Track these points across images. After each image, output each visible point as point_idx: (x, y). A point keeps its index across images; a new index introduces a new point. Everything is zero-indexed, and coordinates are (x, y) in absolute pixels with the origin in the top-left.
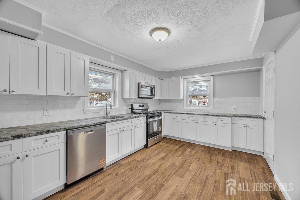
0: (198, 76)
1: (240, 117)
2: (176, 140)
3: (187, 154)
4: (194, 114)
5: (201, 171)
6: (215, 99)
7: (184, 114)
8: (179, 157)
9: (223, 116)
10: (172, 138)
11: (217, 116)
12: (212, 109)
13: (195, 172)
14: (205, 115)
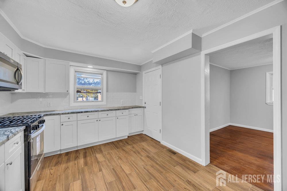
0: (92, 67)
1: (132, 108)
2: (67, 154)
3: (105, 161)
4: (96, 111)
5: (136, 167)
6: (108, 93)
7: (82, 112)
8: (100, 170)
9: (123, 109)
10: (59, 153)
11: (118, 109)
12: (105, 104)
13: (134, 172)
14: (108, 110)
